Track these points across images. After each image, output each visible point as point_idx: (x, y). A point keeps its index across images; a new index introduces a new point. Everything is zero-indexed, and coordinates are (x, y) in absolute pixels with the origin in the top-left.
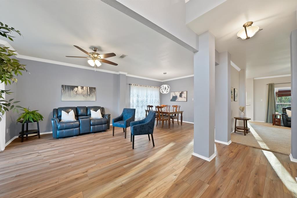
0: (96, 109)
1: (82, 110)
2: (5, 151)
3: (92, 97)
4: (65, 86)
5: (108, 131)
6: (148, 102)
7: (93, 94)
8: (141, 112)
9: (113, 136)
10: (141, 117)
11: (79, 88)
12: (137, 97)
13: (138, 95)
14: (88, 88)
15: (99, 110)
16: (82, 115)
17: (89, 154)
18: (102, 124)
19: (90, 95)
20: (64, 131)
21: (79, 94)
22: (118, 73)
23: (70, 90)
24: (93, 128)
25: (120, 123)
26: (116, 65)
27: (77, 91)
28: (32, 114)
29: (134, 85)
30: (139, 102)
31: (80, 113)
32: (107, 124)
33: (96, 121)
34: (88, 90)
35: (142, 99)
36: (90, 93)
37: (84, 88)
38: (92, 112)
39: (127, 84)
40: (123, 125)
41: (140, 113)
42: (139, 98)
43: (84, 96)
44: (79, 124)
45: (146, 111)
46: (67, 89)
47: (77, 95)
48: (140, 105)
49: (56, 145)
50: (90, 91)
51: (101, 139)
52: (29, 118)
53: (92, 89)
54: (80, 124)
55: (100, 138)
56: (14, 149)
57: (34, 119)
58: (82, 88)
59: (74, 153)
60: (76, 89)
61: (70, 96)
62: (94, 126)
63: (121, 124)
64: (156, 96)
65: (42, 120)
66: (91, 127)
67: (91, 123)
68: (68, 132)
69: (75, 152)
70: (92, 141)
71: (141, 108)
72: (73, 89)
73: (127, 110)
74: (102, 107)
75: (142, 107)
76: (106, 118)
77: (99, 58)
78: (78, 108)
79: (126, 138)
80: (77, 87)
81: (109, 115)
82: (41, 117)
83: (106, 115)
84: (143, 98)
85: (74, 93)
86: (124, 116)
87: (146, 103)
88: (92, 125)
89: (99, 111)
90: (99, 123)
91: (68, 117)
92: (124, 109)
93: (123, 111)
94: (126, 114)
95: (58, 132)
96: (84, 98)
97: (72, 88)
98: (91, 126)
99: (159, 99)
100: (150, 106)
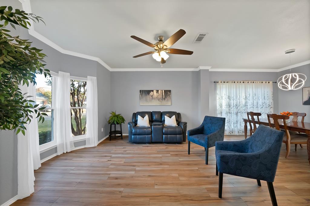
0: (170, 114)
1: (156, 116)
2: (97, 147)
3: (168, 100)
4: (142, 91)
5: (183, 144)
6: (249, 107)
7: (168, 97)
8: (235, 122)
9: (189, 154)
10: (236, 129)
11: (155, 91)
12: (228, 99)
13: (229, 97)
14: (163, 91)
15: (174, 115)
16: (156, 121)
17: (149, 179)
18: (176, 134)
19: (165, 99)
20: (138, 136)
21: (154, 99)
22: (197, 70)
23: (147, 95)
24: (166, 138)
25: (198, 138)
26: (190, 53)
27: (153, 96)
28: (117, 118)
29: (222, 82)
30: (232, 107)
31: (154, 118)
32: (182, 135)
33: (169, 129)
34: (163, 94)
35: (237, 103)
36: (165, 97)
37: (160, 91)
38: (167, 118)
39: (211, 82)
40: (203, 142)
41: (232, 123)
42: (232, 101)
43: (159, 100)
44: (150, 131)
45: (246, 121)
46: (144, 94)
47: (153, 100)
48: (233, 110)
49: (128, 150)
50: (165, 94)
51: (172, 155)
52: (114, 121)
53: (167, 92)
54: (152, 132)
55: (171, 153)
56: (102, 146)
57: (118, 121)
58: (157, 91)
59: (135, 170)
60: (151, 93)
61: (146, 100)
62: (167, 136)
63: (200, 141)
64: (266, 98)
65: (124, 123)
66: (164, 136)
67: (164, 132)
68: (141, 138)
69: (137, 168)
70: (161, 155)
71: (235, 116)
72: (149, 94)
73: (210, 119)
74: (177, 113)
75: (237, 114)
76: (181, 127)
77: (165, 47)
78: (153, 113)
79: (207, 163)
80: (153, 91)
81: (186, 124)
82: (123, 120)
83: (182, 122)
84: (238, 100)
85: (150, 97)
86: (206, 128)
87: (244, 108)
88: (165, 134)
89: (174, 117)
90: (172, 132)
91: (143, 122)
92: (206, 116)
93: (205, 120)
94: (209, 125)
95: (133, 137)
96: (160, 102)
97: (148, 92)
98: (163, 134)
99: (271, 101)
100: (253, 114)
